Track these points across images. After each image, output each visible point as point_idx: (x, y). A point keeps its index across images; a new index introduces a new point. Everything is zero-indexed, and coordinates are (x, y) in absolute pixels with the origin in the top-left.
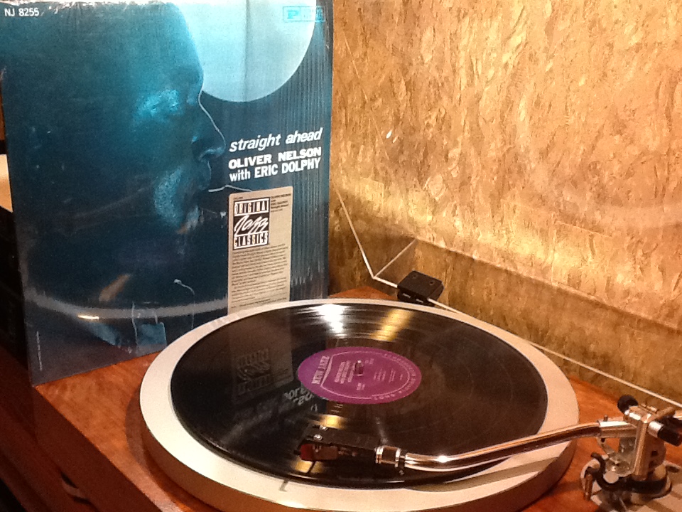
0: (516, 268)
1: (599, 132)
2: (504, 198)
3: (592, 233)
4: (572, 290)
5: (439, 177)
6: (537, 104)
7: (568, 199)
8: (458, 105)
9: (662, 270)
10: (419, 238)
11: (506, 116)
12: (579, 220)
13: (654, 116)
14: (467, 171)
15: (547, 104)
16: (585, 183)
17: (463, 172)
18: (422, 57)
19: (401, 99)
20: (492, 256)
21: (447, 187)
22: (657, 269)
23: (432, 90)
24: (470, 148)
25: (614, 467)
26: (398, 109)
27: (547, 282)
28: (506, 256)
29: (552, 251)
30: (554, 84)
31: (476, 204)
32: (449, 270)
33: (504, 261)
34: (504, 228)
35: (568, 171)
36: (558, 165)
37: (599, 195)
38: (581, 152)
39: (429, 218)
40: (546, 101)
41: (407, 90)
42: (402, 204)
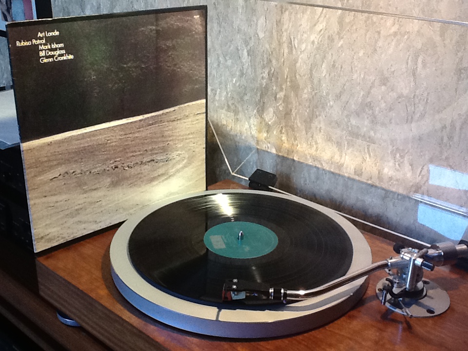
0: (322, 165)
1: (372, 84)
2: (313, 123)
3: (368, 144)
4: (357, 178)
5: (271, 110)
6: (334, 66)
7: (354, 123)
8: (282, 66)
9: (411, 165)
10: (258, 147)
11: (314, 73)
12: (361, 136)
13: (405, 75)
14: (290, 106)
15: (340, 67)
16: (364, 114)
17: (287, 106)
18: (257, 34)
19: (244, 61)
20: (306, 158)
21: (276, 116)
22: (408, 165)
23: (265, 56)
24: (291, 92)
26: (243, 68)
27: (341, 173)
28: (315, 159)
29: (344, 155)
30: (343, 54)
31: (295, 126)
33: (314, 161)
34: (314, 141)
35: (353, 107)
36: (347, 103)
37: (373, 121)
38: (361, 95)
39: (265, 135)
40: (339, 65)
41: (248, 55)
42: (247, 126)
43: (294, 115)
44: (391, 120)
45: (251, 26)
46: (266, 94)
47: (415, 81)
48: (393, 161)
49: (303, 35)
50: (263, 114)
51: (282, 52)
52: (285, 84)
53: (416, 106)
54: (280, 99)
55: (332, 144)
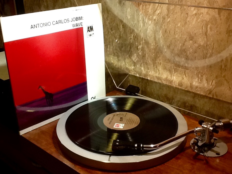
0: (162, 82)
1: (185, 40)
2: (157, 61)
3: (185, 70)
4: (180, 87)
6: (166, 31)
7: (177, 60)
9: (207, 80)
10: (130, 74)
11: (156, 35)
12: (181, 66)
13: (202, 35)
14: (145, 53)
15: (169, 32)
16: (182, 55)
17: (143, 53)
18: (127, 17)
20: (154, 78)
21: (138, 58)
22: (205, 80)
25: (200, 141)
27: (172, 85)
28: (158, 78)
29: (173, 76)
30: (170, 25)
31: (148, 62)
32: (140, 83)
33: (158, 80)
34: (158, 70)
35: (176, 52)
36: (173, 50)
37: (186, 59)
38: (180, 46)
39: (133, 67)
40: (168, 31)
42: (124, 63)
43: (147, 57)
44: (195, 57)
45: (123, 13)
46: (133, 47)
47: (207, 38)
48: (197, 78)
49: (149, 16)
50: (132, 57)
51: (140, 25)
52: (142, 42)
53: (208, 50)
54: (140, 49)
55: (167, 71)
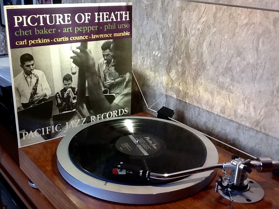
0: (202, 106)
1: (232, 55)
2: (198, 80)
3: (229, 93)
4: (222, 115)
5: (174, 71)
6: (210, 44)
7: (221, 80)
8: (181, 43)
11: (199, 48)
12: (225, 88)
13: (252, 50)
14: (185, 69)
15: (214, 45)
16: (227, 75)
18: (168, 25)
19: (160, 41)
20: (193, 101)
21: (177, 75)
22: (253, 108)
23: (172, 38)
24: (186, 60)
26: (159, 45)
27: (213, 112)
28: (198, 101)
29: (215, 100)
30: (216, 37)
31: (187, 81)
34: (197, 91)
35: (221, 70)
36: (217, 68)
37: (232, 79)
38: (225, 63)
41: (162, 37)
43: (187, 74)
45: (164, 20)
46: (172, 61)
49: (193, 25)
50: (170, 73)
51: (181, 35)
52: (182, 56)
53: (258, 70)
54: (179, 64)
55: (208, 93)
